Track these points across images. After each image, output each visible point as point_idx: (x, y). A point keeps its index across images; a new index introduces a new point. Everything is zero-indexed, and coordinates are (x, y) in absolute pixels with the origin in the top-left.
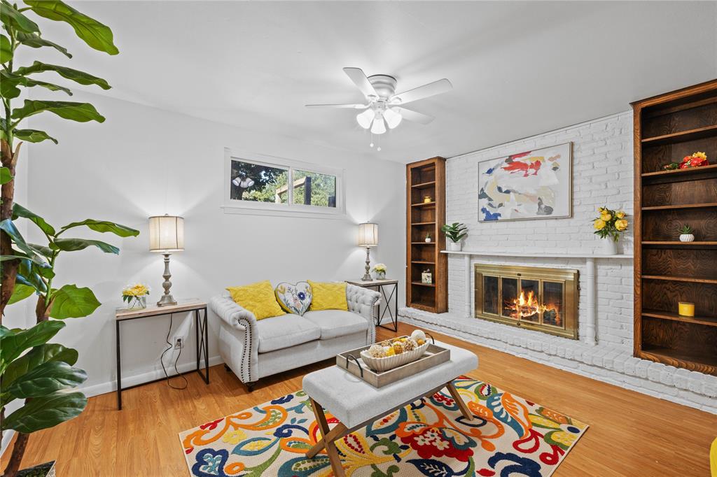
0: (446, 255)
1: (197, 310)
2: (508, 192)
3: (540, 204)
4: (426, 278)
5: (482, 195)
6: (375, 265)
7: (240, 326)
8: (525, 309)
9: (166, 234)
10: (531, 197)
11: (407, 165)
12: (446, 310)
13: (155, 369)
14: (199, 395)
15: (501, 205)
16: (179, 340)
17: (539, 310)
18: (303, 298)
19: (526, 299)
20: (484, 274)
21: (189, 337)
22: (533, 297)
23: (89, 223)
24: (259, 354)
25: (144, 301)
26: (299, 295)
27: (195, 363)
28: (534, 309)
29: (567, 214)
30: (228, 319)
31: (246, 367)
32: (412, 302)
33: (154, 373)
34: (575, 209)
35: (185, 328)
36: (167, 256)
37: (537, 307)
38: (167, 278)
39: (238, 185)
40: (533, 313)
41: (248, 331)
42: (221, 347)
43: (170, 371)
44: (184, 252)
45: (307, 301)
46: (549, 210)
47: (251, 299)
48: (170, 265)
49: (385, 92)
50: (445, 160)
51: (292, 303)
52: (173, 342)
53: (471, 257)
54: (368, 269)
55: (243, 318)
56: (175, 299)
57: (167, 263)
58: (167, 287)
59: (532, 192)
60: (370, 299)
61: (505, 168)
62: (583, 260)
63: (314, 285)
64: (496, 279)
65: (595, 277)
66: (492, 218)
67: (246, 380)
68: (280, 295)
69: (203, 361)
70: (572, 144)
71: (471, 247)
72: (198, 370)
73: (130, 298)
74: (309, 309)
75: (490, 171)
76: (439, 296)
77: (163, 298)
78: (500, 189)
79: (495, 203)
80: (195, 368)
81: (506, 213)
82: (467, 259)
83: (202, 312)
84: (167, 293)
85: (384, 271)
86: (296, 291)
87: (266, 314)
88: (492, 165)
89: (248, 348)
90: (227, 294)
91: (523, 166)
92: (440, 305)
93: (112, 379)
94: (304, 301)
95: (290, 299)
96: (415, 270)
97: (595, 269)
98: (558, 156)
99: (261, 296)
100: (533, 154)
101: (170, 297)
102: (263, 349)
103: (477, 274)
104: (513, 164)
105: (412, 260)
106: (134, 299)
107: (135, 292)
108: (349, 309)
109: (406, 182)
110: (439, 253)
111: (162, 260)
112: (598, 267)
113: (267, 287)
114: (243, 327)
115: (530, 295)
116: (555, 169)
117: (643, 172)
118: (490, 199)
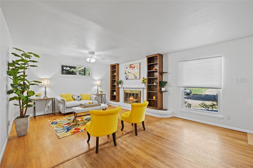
0: (119, 88)
1: (53, 99)
2: (130, 73)
3: (135, 76)
4: (115, 94)
5: (125, 73)
6: (100, 90)
7: (62, 101)
8: (131, 100)
9: (45, 82)
10: (134, 74)
11: (111, 65)
12: (119, 101)
13: (42, 112)
14: (53, 116)
15: (129, 76)
16: (48, 106)
17: (135, 100)
18: (79, 97)
19: (132, 98)
20: (126, 92)
21: (51, 105)
22: (133, 98)
23: (34, 81)
24: (66, 108)
25: (40, 97)
26: (78, 97)
27: (52, 112)
28: (133, 100)
29: (139, 78)
30: (59, 100)
31: (63, 110)
32: (111, 100)
33: (42, 113)
34: (141, 77)
35: (50, 104)
36: (45, 87)
37: (134, 100)
38: (45, 92)
39: (65, 69)
40: (133, 101)
41: (64, 103)
42: (58, 108)
43: (46, 113)
44: (50, 87)
45: (80, 98)
46: (136, 77)
47: (65, 97)
48: (46, 89)
49: (92, 55)
50: (119, 64)
51: (76, 98)
52: (47, 107)
53: (124, 88)
54: (98, 91)
55: (62, 100)
56: (47, 97)
57: (45, 89)
58: (45, 94)
59: (134, 73)
60: (95, 97)
61: (129, 67)
62: (141, 88)
63: (82, 94)
64: (128, 93)
65: (143, 92)
66: (127, 79)
67: (63, 113)
68: (73, 96)
69: (54, 111)
70: (140, 63)
71: (124, 86)
72: (53, 113)
73: (37, 96)
74: (81, 100)
75: (127, 68)
76: (117, 98)
77: (45, 96)
78: (128, 72)
79: (128, 75)
80: (52, 113)
81: (129, 78)
82: (123, 88)
83: (54, 99)
84: (45, 95)
85: (102, 92)
86: (77, 95)
87: (69, 100)
88: (127, 66)
89: (64, 106)
90: (60, 96)
91: (132, 67)
92: (117, 100)
93: (33, 114)
94: (79, 98)
95: (76, 97)
96: (112, 91)
97: (143, 90)
98: (138, 66)
99: (68, 96)
100: (134, 65)
101: (46, 96)
102: (67, 107)
103: (125, 92)
104: (131, 67)
105: (112, 89)
106: (38, 96)
107: (38, 95)
108: (91, 100)
109: (110, 69)
110: (117, 87)
111: (44, 88)
112: (144, 90)
113: (70, 94)
114: (63, 102)
115: (133, 97)
116: (137, 68)
117: (148, 70)
118: (127, 74)
